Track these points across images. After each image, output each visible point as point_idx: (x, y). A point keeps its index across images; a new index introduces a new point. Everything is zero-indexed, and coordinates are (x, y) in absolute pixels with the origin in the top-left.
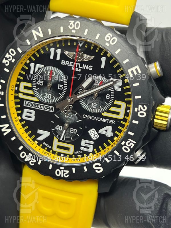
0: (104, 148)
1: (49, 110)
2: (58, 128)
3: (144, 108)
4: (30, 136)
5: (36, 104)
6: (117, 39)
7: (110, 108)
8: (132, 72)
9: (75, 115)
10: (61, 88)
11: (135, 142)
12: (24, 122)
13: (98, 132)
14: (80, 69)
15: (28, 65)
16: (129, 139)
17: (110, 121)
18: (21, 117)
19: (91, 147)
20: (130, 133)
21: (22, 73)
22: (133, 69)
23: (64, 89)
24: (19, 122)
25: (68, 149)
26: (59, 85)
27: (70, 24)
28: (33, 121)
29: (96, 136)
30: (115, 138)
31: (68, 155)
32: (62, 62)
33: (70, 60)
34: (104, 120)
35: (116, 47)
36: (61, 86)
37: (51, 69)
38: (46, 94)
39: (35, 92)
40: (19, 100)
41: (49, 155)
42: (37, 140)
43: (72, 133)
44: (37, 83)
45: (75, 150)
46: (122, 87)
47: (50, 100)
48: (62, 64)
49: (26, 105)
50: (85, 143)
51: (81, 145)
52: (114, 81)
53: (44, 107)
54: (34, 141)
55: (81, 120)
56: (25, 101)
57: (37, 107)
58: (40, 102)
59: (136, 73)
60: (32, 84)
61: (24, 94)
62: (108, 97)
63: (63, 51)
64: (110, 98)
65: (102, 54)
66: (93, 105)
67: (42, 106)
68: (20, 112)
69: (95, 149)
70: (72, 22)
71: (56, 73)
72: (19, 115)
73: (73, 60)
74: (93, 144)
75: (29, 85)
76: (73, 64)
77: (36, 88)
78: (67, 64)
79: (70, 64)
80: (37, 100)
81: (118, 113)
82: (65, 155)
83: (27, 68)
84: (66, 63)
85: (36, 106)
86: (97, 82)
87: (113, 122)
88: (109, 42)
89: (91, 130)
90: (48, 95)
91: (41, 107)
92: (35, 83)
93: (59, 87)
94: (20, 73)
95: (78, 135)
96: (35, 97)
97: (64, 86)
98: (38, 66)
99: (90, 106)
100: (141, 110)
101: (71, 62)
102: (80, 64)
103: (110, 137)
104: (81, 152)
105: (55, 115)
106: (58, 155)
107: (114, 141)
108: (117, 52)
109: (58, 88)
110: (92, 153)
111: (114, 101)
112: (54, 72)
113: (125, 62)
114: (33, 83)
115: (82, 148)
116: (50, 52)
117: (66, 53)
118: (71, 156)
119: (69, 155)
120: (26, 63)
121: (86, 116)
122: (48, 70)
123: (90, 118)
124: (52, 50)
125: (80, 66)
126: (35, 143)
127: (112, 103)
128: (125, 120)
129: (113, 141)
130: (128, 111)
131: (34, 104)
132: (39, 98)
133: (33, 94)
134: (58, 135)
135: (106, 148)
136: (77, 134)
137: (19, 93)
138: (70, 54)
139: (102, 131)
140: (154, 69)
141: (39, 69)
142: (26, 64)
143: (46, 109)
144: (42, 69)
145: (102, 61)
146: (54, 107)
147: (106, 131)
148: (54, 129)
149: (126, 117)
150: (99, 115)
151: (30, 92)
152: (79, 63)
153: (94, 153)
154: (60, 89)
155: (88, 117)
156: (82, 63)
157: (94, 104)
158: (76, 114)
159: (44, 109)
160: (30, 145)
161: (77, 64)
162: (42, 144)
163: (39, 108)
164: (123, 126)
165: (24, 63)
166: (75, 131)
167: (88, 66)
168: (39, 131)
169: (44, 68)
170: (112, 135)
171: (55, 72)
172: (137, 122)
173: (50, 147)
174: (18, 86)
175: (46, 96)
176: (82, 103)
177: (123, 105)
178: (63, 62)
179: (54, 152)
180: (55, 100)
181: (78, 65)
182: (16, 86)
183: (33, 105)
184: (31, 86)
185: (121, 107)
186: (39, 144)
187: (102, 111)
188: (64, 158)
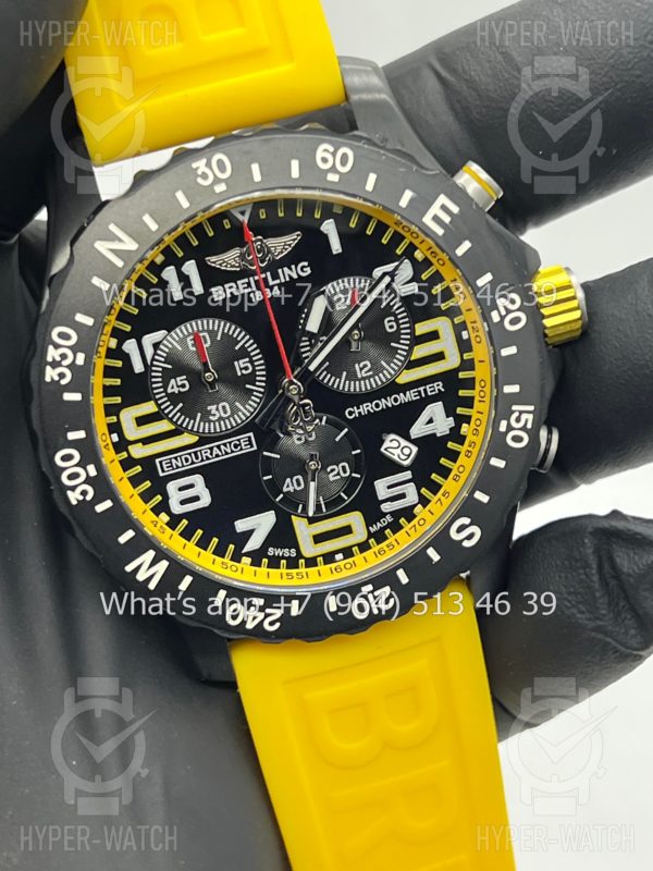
0: (445, 472)
1: (241, 449)
2: (290, 485)
3: (513, 302)
4: (219, 552)
5: (195, 453)
6: (351, 149)
7: (410, 352)
8: (436, 219)
9: (323, 423)
10: (246, 368)
11: (532, 408)
12: (185, 522)
13: (407, 438)
14: (276, 288)
15: (118, 353)
16: (514, 408)
17: (428, 390)
18: (169, 513)
19: (411, 489)
20: (507, 389)
21: (111, 386)
22: (435, 209)
23: (257, 368)
24: (168, 530)
25: (347, 530)
26: (236, 363)
27: (199, 172)
28: (207, 505)
29: (407, 451)
30: (465, 428)
31: (355, 549)
32: (215, 294)
33: (233, 277)
34: (411, 396)
35: (358, 173)
36: (243, 363)
37: (190, 331)
38: (209, 408)
39: (175, 420)
40: (138, 469)
41: (304, 575)
42: (247, 554)
43: (338, 477)
44: (169, 391)
45: (369, 524)
46: (415, 278)
47: (232, 419)
48: (216, 299)
49: (166, 469)
50: (389, 487)
51: (380, 498)
52: (391, 269)
53: (222, 447)
54: (239, 562)
55: (346, 430)
56: (157, 461)
57: (202, 460)
58: (203, 440)
59: (447, 219)
60: (156, 401)
61: (146, 441)
62: (391, 327)
63: (204, 262)
64: (398, 325)
65: (318, 216)
66: (361, 369)
68: (159, 498)
69: (423, 490)
70: (200, 165)
71: (213, 334)
72: (156, 510)
73: (244, 273)
74: (410, 477)
75: (149, 408)
76: (249, 285)
77: (171, 407)
78: (231, 293)
79: (241, 287)
80: (194, 439)
81: (440, 356)
82: (347, 552)
83: (119, 364)
84: (228, 291)
85: (197, 458)
86: (339, 299)
87: (439, 386)
88: (333, 169)
89: (387, 443)
90: (217, 409)
91: (214, 454)
92: (163, 394)
93: (241, 369)
94: (104, 387)
95: (359, 476)
96: (181, 433)
97: (254, 359)
98: (149, 340)
99: (352, 377)
100: (508, 311)
101: (239, 282)
102: (268, 274)
103: (448, 432)
104: (389, 519)
105: (265, 453)
106: (325, 563)
107: (465, 436)
108: (370, 187)
109: (239, 374)
110: (419, 506)
111: (413, 330)
112: (206, 334)
113: (404, 203)
114: (157, 397)
115: (386, 507)
116: (167, 282)
117: (214, 262)
118: (364, 547)
119: (358, 545)
120: (109, 349)
121: (357, 411)
122: (185, 337)
123: (369, 408)
124: (170, 274)
125: (273, 279)
126: (246, 564)
127: (409, 337)
128: (468, 365)
129: (461, 440)
130: (465, 335)
131: (190, 454)
132: (195, 429)
133: (172, 427)
134: (300, 506)
135: (452, 469)
136: (354, 475)
137: (130, 447)
138: (229, 259)
139: (418, 429)
140: (476, 183)
141: (156, 346)
142: (111, 354)
143: (232, 452)
144: (165, 342)
145: (326, 236)
146: (251, 434)
147: (431, 421)
148: (282, 496)
149: (466, 356)
150: (392, 388)
151: (164, 426)
152: (264, 270)
153: (424, 501)
154: (244, 372)
155: (361, 410)
156: (274, 267)
157: (362, 364)
158: (325, 418)
159: (227, 453)
160: (237, 575)
161: (260, 277)
162: (268, 557)
163: (208, 458)
164: (470, 383)
165: (103, 352)
166: (344, 468)
167: (293, 267)
168: (241, 525)
169: (169, 338)
170: (453, 425)
171: (209, 332)
172: (513, 350)
173: (293, 553)
174: (115, 428)
175: (214, 415)
176: (328, 380)
177: (441, 324)
178: (218, 294)
180: (246, 410)
181: (265, 280)
182: (111, 432)
183: (187, 460)
184: (156, 410)
185: (440, 334)
186: (256, 563)
187: (393, 372)
188: (350, 560)
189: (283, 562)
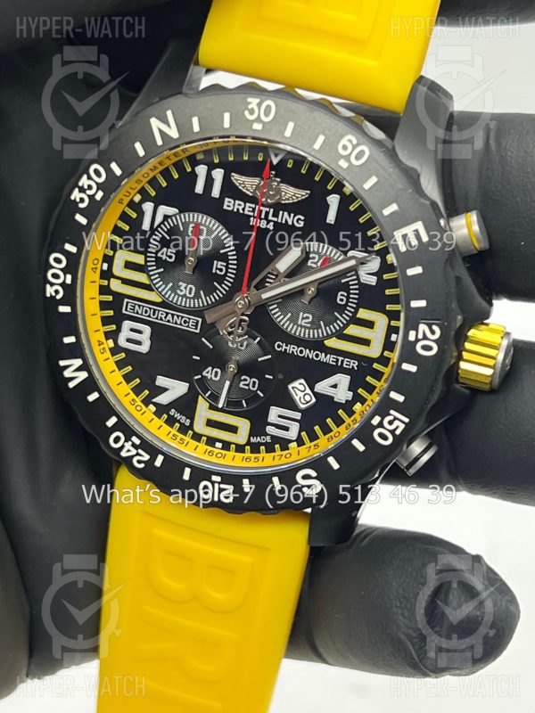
0: (326, 430)
1: (188, 327)
2: (209, 373)
3: (433, 332)
4: (137, 391)
5: (155, 310)
6: (370, 150)
7: (346, 326)
9: (256, 342)
10: (221, 270)
11: (407, 420)
12: (123, 355)
13: (312, 389)
14: (272, 224)
15: (137, 207)
16: (392, 412)
17: (345, 362)
18: (116, 342)
19: (294, 429)
20: (393, 395)
21: (120, 228)
22: (409, 230)
23: (229, 274)
24: (108, 354)
25: (233, 429)
26: (215, 262)
27: (250, 107)
28: (144, 352)
29: (308, 398)
30: (358, 407)
31: (233, 446)
32: (226, 203)
33: (245, 198)
34: (330, 359)
35: (365, 172)
36: (220, 264)
37: (195, 220)
38: (181, 283)
39: (152, 278)
40: (110, 298)
41: (185, 443)
42: (155, 404)
43: (247, 387)
44: (159, 255)
45: (251, 434)
46: (378, 274)
47: (192, 301)
48: (225, 207)
49: (128, 310)
50: (280, 416)
51: (269, 420)
52: (360, 256)
53: (175, 317)
54: (147, 406)
55: (270, 357)
56: (126, 300)
57: (157, 318)
58: (164, 304)
60: (147, 257)
61: (125, 282)
62: (342, 300)
63: (230, 176)
64: (347, 301)
65: (330, 187)
66: (303, 318)
67: (170, 315)
68: (114, 327)
69: (303, 434)
70: (253, 102)
71: (210, 232)
72: (108, 335)
73: (253, 200)
74: (299, 418)
75: (139, 259)
76: (254, 210)
77: (155, 268)
78: (238, 209)
79: (247, 209)
80: (159, 300)
81: (366, 342)
82: (226, 445)
83: (134, 215)
84: (236, 206)
85: (154, 314)
86: (314, 258)
87: (354, 364)
88: (347, 158)
89: (296, 384)
90: (186, 288)
91: (168, 318)
92: (154, 255)
93: (217, 269)
94: (116, 226)
95: (262, 395)
96: (153, 290)
97: (230, 266)
98: (164, 210)
99: (294, 320)
100: (425, 337)
101: (248, 205)
102: (272, 210)
103: (344, 402)
104: (268, 439)
105: (203, 339)
106: (207, 444)
107: (355, 412)
108: (367, 186)
109: (214, 271)
110: (295, 443)
111: (357, 310)
112: (205, 229)
113: (386, 212)
115: (270, 429)
116: (196, 176)
117: (237, 180)
118: (240, 449)
119: (236, 445)
120: (132, 200)
121: (284, 347)
122: (190, 222)
123: (294, 350)
124: (201, 170)
125: (273, 216)
126: (150, 410)
127: (351, 314)
128: (384, 361)
129: (350, 413)
130: (394, 337)
131: (150, 309)
132: (163, 293)
133: (147, 282)
134: (210, 392)
135: (332, 431)
136: (258, 392)
137: (112, 280)
138: (246, 183)
139: (323, 387)
140: (465, 231)
141: (166, 217)
142: (131, 204)
143: (181, 324)
144: (174, 218)
145: (328, 205)
146: (200, 320)
147: (335, 386)
148: (200, 376)
149: (386, 353)
150: (318, 345)
151: (141, 277)
152: (269, 206)
153: (300, 442)
154: (218, 272)
155: (288, 348)
156: (278, 207)
157: (305, 315)
158: (259, 339)
159: (176, 323)
160: (137, 415)
161: (264, 209)
162: (168, 415)
163: (161, 319)
164: (378, 375)
165: (126, 200)
167: (292, 215)
168: (161, 381)
169: (178, 217)
170: (350, 399)
171: (207, 227)
172: (413, 369)
173: (188, 423)
174: (108, 259)
175: (181, 291)
176: (275, 312)
177: (381, 320)
178: (229, 204)
179: (197, 437)
180: (204, 301)
181: (267, 213)
182: (104, 261)
183: (146, 312)
184: (143, 263)
185: (375, 326)
186: (158, 414)
187: (325, 334)
188: (224, 452)
189: (177, 425)
